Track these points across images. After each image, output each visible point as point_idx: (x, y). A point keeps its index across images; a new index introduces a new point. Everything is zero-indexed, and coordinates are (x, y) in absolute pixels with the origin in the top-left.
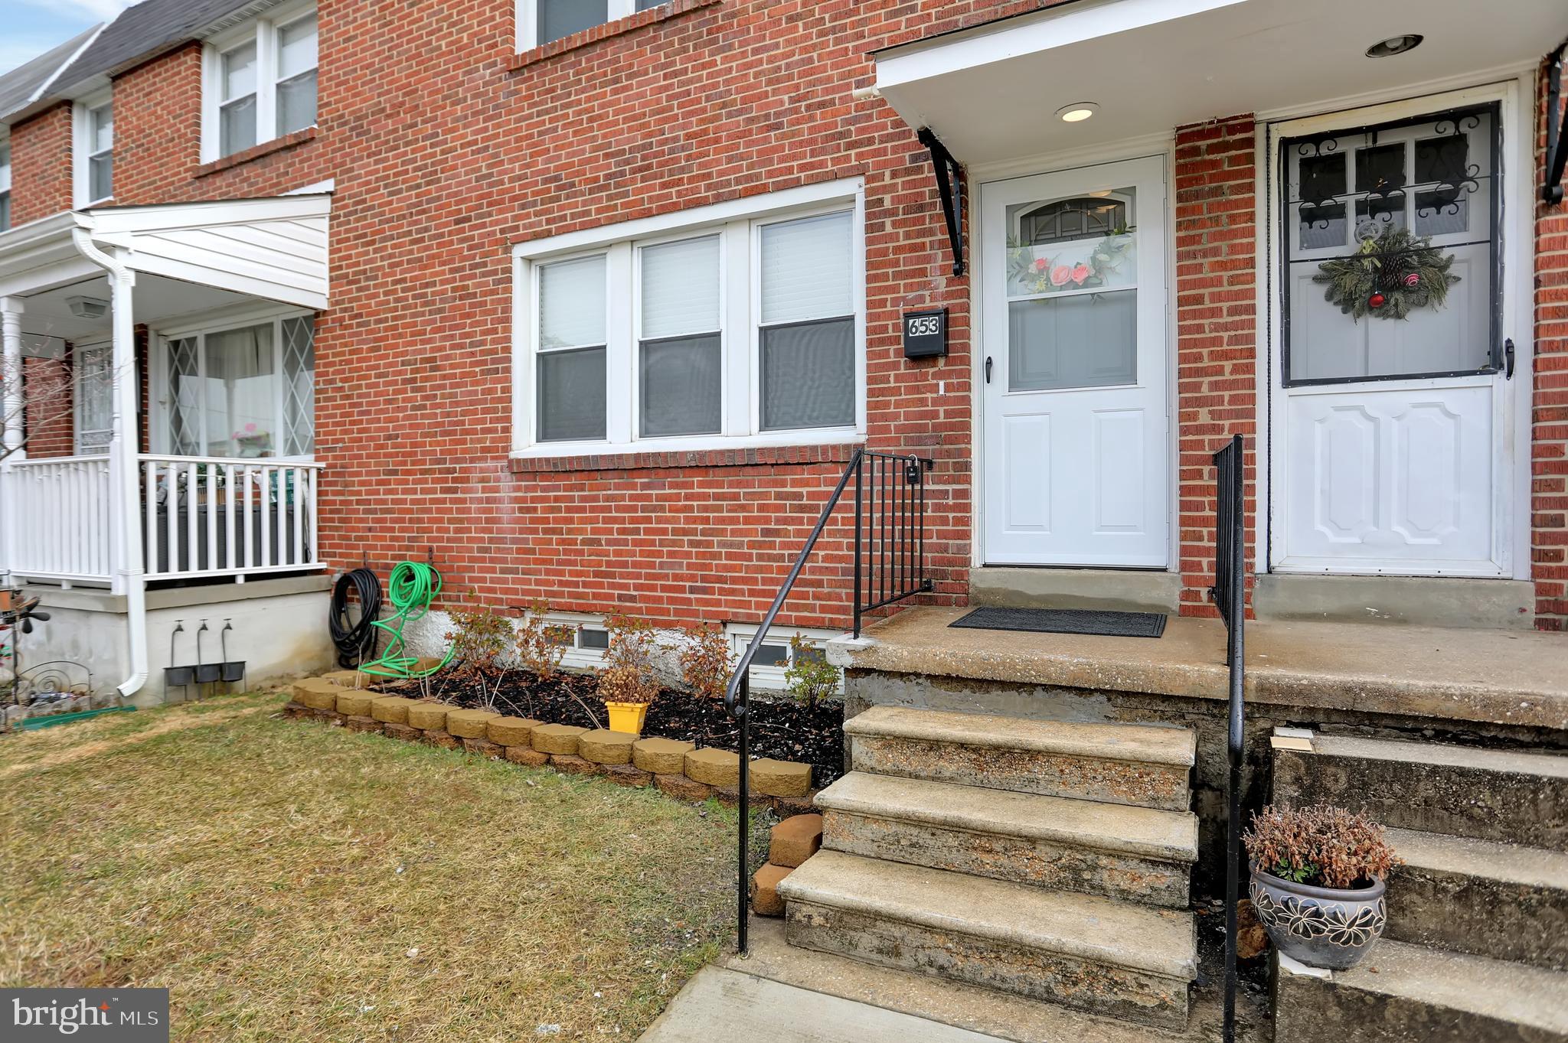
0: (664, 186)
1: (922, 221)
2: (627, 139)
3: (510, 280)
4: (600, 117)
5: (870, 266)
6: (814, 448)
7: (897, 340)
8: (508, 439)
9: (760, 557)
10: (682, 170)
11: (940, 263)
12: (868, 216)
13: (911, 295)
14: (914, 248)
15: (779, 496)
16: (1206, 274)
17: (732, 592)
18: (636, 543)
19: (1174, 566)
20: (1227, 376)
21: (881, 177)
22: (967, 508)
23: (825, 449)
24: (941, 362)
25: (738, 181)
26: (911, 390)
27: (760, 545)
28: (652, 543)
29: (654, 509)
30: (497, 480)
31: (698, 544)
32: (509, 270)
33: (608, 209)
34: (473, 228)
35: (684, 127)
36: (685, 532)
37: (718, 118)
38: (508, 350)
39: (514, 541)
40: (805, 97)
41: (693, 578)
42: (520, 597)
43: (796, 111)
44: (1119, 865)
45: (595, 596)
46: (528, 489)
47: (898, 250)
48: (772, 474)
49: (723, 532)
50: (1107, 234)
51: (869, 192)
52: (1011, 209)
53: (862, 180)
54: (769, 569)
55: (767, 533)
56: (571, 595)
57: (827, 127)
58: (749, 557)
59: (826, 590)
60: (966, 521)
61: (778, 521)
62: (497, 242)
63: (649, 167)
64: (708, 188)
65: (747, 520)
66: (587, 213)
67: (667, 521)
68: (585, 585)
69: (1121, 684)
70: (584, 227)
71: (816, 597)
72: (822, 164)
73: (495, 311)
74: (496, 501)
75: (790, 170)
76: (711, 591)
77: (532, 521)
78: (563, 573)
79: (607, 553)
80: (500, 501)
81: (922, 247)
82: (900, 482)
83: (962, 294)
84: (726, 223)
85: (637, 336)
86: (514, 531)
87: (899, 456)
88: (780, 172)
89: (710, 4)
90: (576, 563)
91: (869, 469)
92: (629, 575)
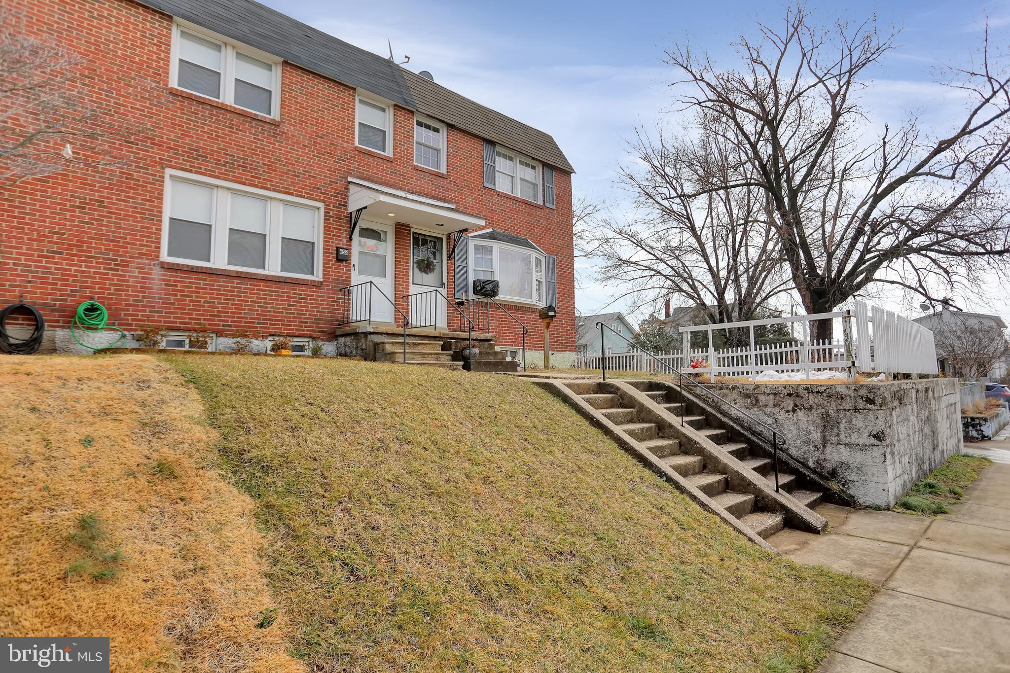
0: (252, 176)
1: (340, 222)
2: (235, 152)
3: (163, 182)
4: (222, 137)
5: (325, 230)
6: (308, 280)
8: (159, 252)
9: (286, 313)
10: (260, 174)
11: (345, 235)
12: (325, 215)
13: (337, 242)
14: (338, 229)
15: (294, 293)
16: (400, 256)
18: (233, 304)
19: (393, 321)
20: (405, 280)
21: (330, 206)
22: (349, 303)
23: (311, 281)
24: (345, 262)
25: (282, 187)
26: (335, 268)
27: (286, 309)
28: (241, 305)
29: (243, 292)
30: (151, 269)
31: (262, 307)
32: (163, 177)
33: (224, 174)
34: (138, 149)
35: (262, 160)
36: (256, 302)
37: (276, 163)
38: (161, 212)
39: (161, 298)
40: (308, 172)
41: (259, 319)
42: (162, 324)
43: (305, 175)
45: (209, 324)
46: (171, 276)
47: (334, 228)
48: (292, 286)
49: (272, 304)
50: (378, 240)
51: (325, 209)
52: (361, 229)
53: (323, 204)
54: (290, 317)
57: (314, 184)
58: (282, 313)
59: (309, 324)
61: (293, 302)
62: (156, 162)
63: (245, 167)
64: (271, 185)
65: (282, 300)
66: (214, 172)
67: (248, 297)
68: (204, 319)
70: (210, 176)
71: (306, 327)
72: (312, 195)
73: (152, 192)
74: (148, 279)
75: (302, 192)
76: (266, 324)
77: (173, 290)
78: (191, 314)
79: (218, 307)
80: (152, 279)
81: (340, 229)
82: (332, 294)
83: (350, 246)
84: (271, 198)
85: (229, 226)
86: (161, 294)
87: (332, 286)
88: (298, 191)
89: (274, 124)
90: (199, 310)
91: (324, 289)
92: (228, 317)
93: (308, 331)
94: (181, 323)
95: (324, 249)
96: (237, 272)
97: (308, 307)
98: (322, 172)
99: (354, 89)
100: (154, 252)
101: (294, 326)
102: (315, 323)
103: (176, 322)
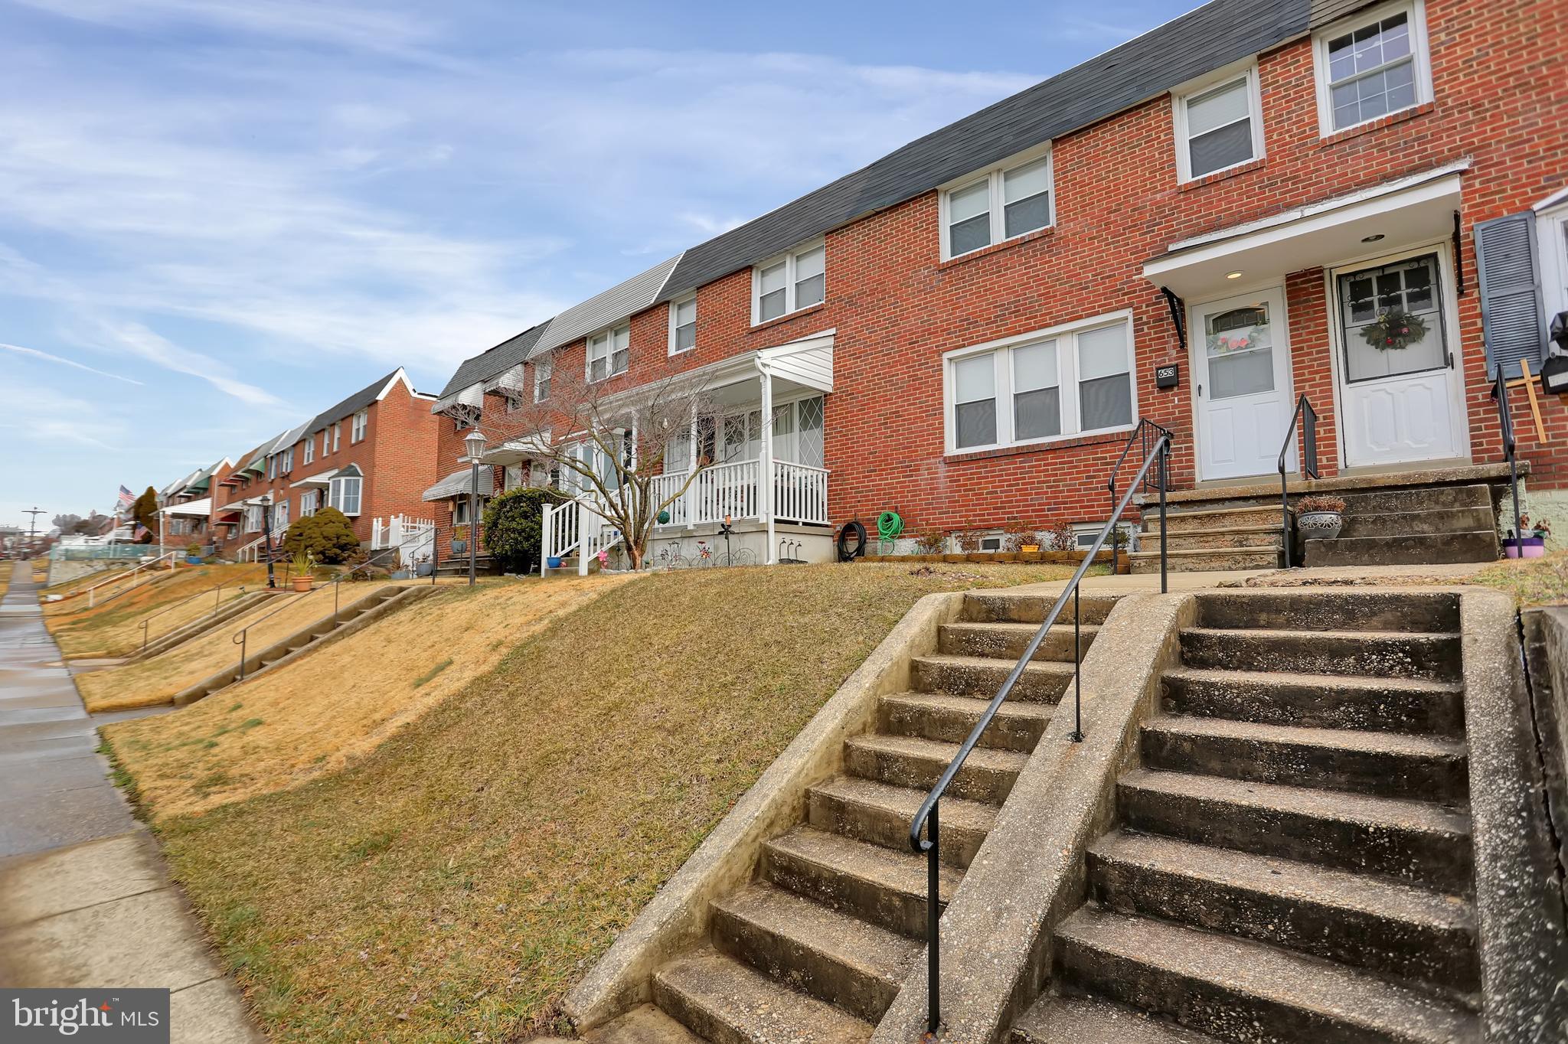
0: (1027, 319)
1: (1163, 325)
2: (1006, 298)
3: (941, 370)
4: (991, 289)
5: (1137, 348)
7: (1153, 381)
8: (943, 447)
9: (1086, 489)
10: (1037, 311)
11: (1173, 343)
12: (1135, 326)
13: (1159, 359)
14: (1159, 338)
15: (1094, 459)
16: (1304, 337)
17: (1071, 508)
18: (1017, 490)
20: (1318, 381)
21: (1141, 307)
22: (1192, 454)
23: (1118, 434)
24: (1176, 389)
25: (1066, 314)
26: (1159, 403)
27: (1085, 483)
28: (1027, 489)
29: (1027, 473)
30: (937, 468)
31: (1051, 487)
32: (941, 365)
33: (996, 332)
34: (919, 346)
35: (1037, 291)
36: (1044, 482)
37: (1055, 286)
38: (942, 404)
39: (946, 498)
40: (1100, 274)
41: (1049, 504)
42: (950, 525)
43: (1096, 280)
44: (1256, 536)
45: (994, 520)
46: (954, 471)
47: (1151, 339)
48: (1092, 449)
49: (1065, 480)
50: (1256, 324)
51: (1134, 315)
52: (1207, 317)
53: (1131, 309)
54: (1091, 495)
55: (1088, 477)
56: (980, 521)
57: (1111, 287)
58: (1079, 490)
60: (1192, 461)
61: (1094, 471)
62: (934, 352)
63: (1019, 311)
64: (1051, 318)
65: (1078, 473)
66: (986, 334)
67: (1035, 477)
68: (988, 514)
69: (1261, 493)
70: (983, 341)
72: (1111, 303)
73: (934, 385)
74: (935, 478)
75: (1094, 307)
77: (957, 486)
79: (1001, 497)
80: (938, 478)
81: (1163, 337)
83: (1185, 357)
84: (1059, 334)
85: (1013, 393)
86: (947, 493)
88: (1089, 309)
89: (1048, 234)
92: (1013, 507)
95: (1139, 377)
98: (1123, 262)
99: (1168, 95)
100: (939, 448)
101: (1098, 506)
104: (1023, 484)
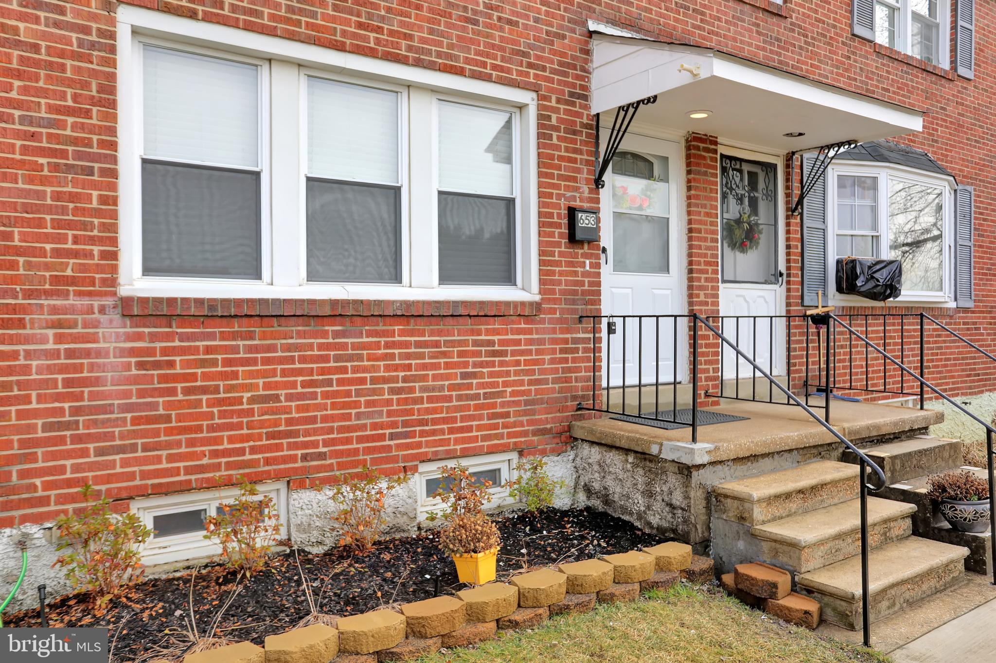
0: (360, 25)
1: (575, 141)
3: (113, 50)
5: (541, 164)
6: (507, 304)
8: (114, 269)
9: (460, 398)
11: (585, 176)
12: (539, 125)
13: (569, 194)
14: (570, 160)
15: (475, 343)
17: (434, 433)
18: (326, 395)
19: (686, 380)
20: (709, 275)
21: (549, 99)
24: (586, 246)
25: (438, 55)
26: (568, 264)
27: (459, 387)
28: (348, 394)
29: (350, 358)
30: (96, 324)
31: (399, 391)
32: (112, 36)
33: (286, 20)
36: (385, 380)
38: (113, 146)
39: (128, 407)
41: (394, 425)
42: (137, 482)
45: (268, 461)
46: (153, 337)
47: (561, 158)
48: (469, 324)
49: (424, 378)
51: (540, 107)
53: (534, 95)
54: (468, 408)
55: (465, 376)
56: (231, 465)
57: (513, 42)
58: (449, 399)
59: (512, 420)
61: (475, 365)
64: (409, 48)
65: (448, 366)
66: (258, 14)
67: (365, 370)
68: (253, 450)
71: (505, 426)
72: (509, 71)
73: (81, 84)
74: (87, 353)
75: (484, 65)
76: (412, 434)
77: (163, 378)
78: (218, 441)
79: (287, 410)
80: (99, 353)
81: (575, 161)
82: (562, 331)
83: (597, 201)
84: (409, 86)
85: (305, 171)
86: (127, 394)
87: (563, 311)
90: (239, 426)
91: (543, 321)
92: (316, 432)
93: (510, 435)
94: (189, 471)
95: (540, 214)
96: (334, 303)
97: (508, 373)
100: (99, 268)
101: (479, 428)
102: (526, 413)
103: (176, 472)
104: (340, 382)
